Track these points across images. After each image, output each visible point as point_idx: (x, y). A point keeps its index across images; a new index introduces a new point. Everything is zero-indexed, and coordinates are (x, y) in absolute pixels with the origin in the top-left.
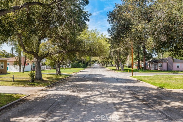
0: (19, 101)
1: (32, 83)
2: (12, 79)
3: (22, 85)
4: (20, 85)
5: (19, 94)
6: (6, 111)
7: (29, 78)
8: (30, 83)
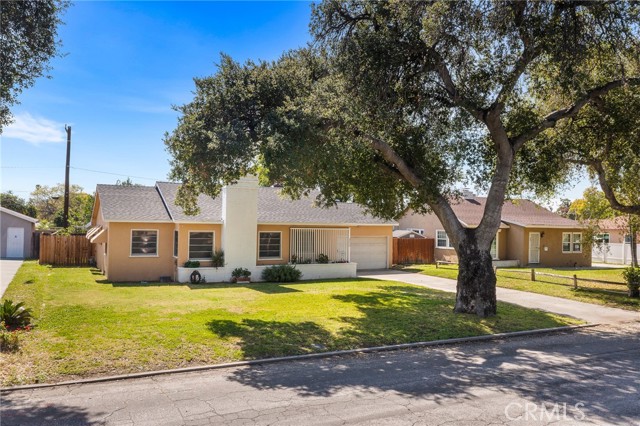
0: (560, 330)
1: (632, 300)
2: (572, 282)
3: (600, 301)
4: (595, 300)
5: (574, 318)
6: (522, 338)
7: (625, 284)
8: (626, 300)
